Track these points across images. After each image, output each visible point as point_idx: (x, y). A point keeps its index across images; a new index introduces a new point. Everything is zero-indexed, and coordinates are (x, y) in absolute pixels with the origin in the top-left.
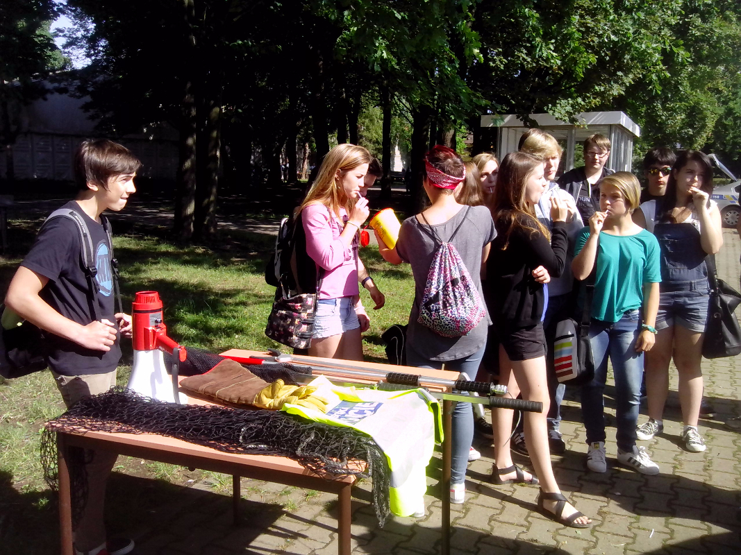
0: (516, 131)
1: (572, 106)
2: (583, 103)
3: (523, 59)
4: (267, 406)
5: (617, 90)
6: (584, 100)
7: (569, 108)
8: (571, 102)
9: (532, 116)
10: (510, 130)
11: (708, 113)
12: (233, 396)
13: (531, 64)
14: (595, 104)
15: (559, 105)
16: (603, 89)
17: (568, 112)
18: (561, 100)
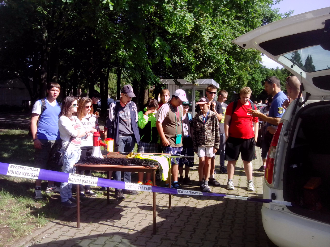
0: (173, 85)
1: (193, 77)
2: (197, 76)
3: (176, 59)
5: (210, 70)
6: (197, 75)
7: (191, 77)
8: (192, 75)
9: (179, 80)
11: (245, 79)
13: (178, 61)
14: (201, 76)
16: (205, 70)
17: (191, 79)
18: (189, 75)
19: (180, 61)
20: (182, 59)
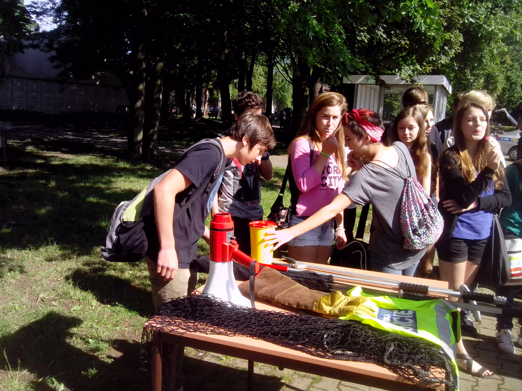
0: (366, 87)
1: (413, 71)
2: (420, 69)
3: (381, 35)
4: (328, 312)
5: (444, 60)
6: (421, 67)
7: (410, 72)
8: (412, 68)
9: (382, 77)
10: (363, 86)
11: (499, 79)
12: (291, 302)
13: (386, 40)
14: (429, 70)
15: (403, 70)
16: (434, 59)
17: (410, 75)
18: (404, 66)
19: (389, 40)
20: (393, 35)
